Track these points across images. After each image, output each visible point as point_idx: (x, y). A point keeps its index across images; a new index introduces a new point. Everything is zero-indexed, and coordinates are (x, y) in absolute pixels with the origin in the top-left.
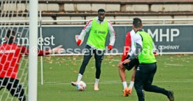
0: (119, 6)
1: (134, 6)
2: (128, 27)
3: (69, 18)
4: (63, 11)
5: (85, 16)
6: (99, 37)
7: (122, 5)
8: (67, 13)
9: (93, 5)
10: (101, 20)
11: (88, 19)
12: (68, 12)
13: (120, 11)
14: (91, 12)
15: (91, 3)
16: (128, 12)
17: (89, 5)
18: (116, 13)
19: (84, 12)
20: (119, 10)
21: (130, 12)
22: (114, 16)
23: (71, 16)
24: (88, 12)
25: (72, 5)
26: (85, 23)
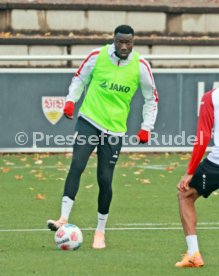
0: (162, 17)
1: (203, 17)
2: (186, 75)
3: (24, 48)
4: (9, 29)
5: (68, 45)
6: (111, 98)
7: (172, 14)
8: (18, 36)
9: (91, 14)
10: (121, 56)
11: (79, 53)
12: (23, 32)
13: (166, 33)
14: (86, 33)
15: (86, 8)
16: (186, 35)
17: (81, 14)
18: (153, 37)
19: (66, 33)
20: (161, 27)
21: (193, 34)
22: (150, 45)
23: (30, 43)
24: (76, 32)
25: (33, 14)
26: (69, 64)
